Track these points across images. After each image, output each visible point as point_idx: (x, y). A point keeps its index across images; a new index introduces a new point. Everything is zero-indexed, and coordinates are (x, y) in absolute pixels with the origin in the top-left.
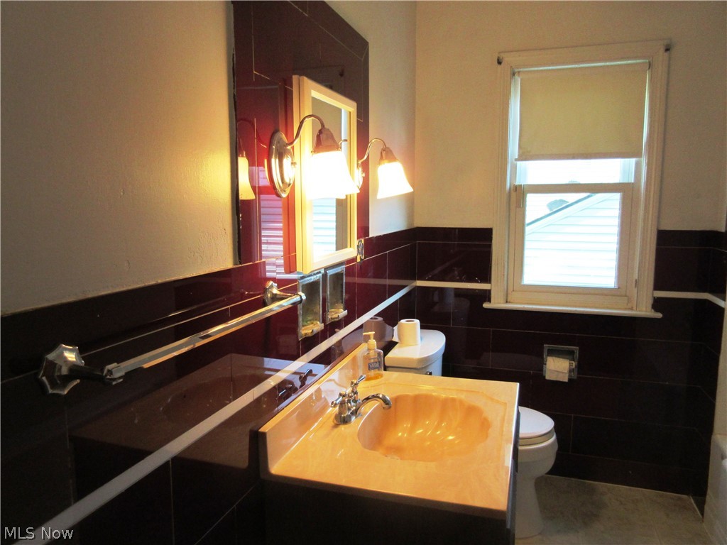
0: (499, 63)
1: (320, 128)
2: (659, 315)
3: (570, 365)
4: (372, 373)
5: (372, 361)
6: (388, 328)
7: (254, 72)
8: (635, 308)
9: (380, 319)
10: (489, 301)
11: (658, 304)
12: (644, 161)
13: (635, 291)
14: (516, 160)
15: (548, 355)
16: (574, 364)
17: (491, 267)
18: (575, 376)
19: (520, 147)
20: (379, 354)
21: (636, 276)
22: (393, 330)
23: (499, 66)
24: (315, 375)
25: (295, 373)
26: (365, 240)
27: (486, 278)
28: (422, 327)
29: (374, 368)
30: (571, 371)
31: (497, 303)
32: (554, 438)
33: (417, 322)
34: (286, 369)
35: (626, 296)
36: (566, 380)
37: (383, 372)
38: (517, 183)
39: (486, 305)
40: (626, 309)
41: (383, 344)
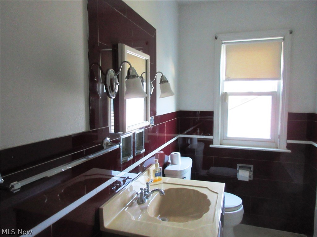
0: (216, 38)
1: (130, 67)
2: (290, 151)
3: (250, 173)
4: (157, 178)
5: (157, 172)
6: (166, 156)
7: (99, 42)
8: (278, 148)
9: (162, 152)
10: (212, 144)
11: (289, 146)
12: (281, 81)
13: (279, 139)
14: (224, 81)
15: (239, 169)
16: (251, 173)
17: (213, 129)
18: (252, 179)
19: (226, 75)
20: (160, 169)
21: (279, 134)
22: (168, 157)
23: (216, 40)
24: (130, 179)
25: (122, 178)
26: (154, 117)
27: (211, 133)
28: (182, 156)
29: (158, 176)
30: (250, 177)
31: (216, 145)
32: (242, 208)
33: (179, 154)
34: (117, 176)
35: (274, 142)
36: (248, 180)
37: (162, 177)
38: (225, 91)
39: (211, 146)
40: (274, 148)
41: (163, 164)
